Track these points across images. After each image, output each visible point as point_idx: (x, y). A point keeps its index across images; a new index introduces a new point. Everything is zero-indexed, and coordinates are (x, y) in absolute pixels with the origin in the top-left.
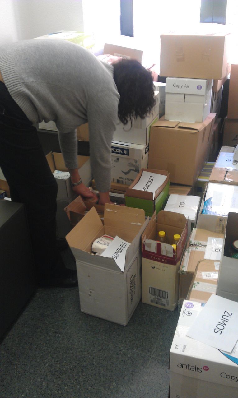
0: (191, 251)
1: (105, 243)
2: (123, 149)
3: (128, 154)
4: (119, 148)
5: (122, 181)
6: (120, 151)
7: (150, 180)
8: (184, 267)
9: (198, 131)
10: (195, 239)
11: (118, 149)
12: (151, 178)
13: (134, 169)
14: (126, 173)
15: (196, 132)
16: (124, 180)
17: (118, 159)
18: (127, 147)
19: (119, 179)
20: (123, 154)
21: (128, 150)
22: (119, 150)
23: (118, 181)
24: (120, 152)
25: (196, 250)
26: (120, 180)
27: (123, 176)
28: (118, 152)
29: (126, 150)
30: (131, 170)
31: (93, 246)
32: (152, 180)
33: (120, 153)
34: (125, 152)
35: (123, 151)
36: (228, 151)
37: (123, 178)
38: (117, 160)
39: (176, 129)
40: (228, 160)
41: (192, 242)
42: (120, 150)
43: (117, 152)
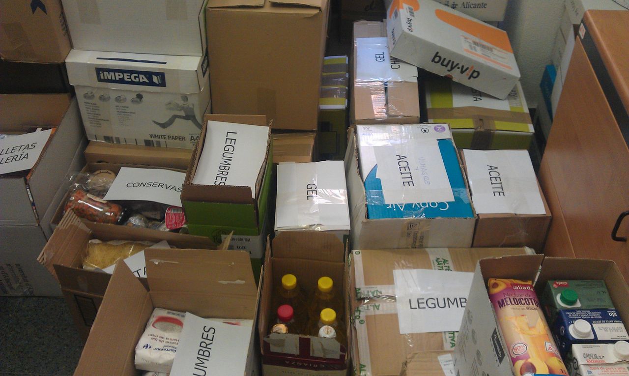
0: (367, 317)
1: (164, 344)
2: (149, 74)
3: (163, 84)
4: (139, 72)
5: (159, 143)
6: (144, 79)
7: (229, 141)
8: (364, 366)
9: (320, 10)
10: (367, 282)
11: (137, 75)
12: (230, 136)
13: (183, 114)
14: (164, 126)
15: (316, 16)
16: (160, 140)
17: (140, 97)
18: (159, 69)
19: (149, 138)
20: (152, 84)
21: (161, 75)
22: (138, 77)
23: (148, 143)
24: (141, 80)
25: (378, 312)
26: (153, 141)
27: (160, 131)
28: (137, 80)
29: (157, 74)
30: (175, 117)
31: (138, 361)
32: (233, 141)
33: (144, 84)
34: (155, 79)
35: (150, 79)
36: (371, 35)
37: (158, 137)
38: (138, 100)
39: (268, 10)
40: (379, 58)
41: (362, 290)
42: (141, 76)
43: (135, 81)
